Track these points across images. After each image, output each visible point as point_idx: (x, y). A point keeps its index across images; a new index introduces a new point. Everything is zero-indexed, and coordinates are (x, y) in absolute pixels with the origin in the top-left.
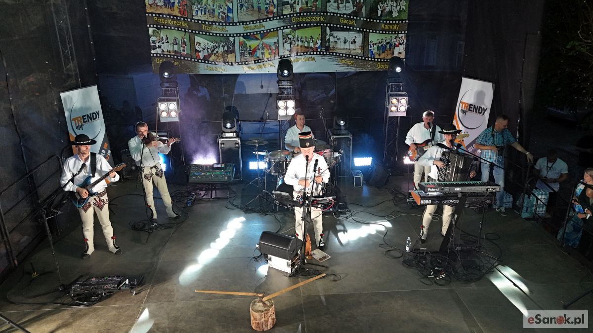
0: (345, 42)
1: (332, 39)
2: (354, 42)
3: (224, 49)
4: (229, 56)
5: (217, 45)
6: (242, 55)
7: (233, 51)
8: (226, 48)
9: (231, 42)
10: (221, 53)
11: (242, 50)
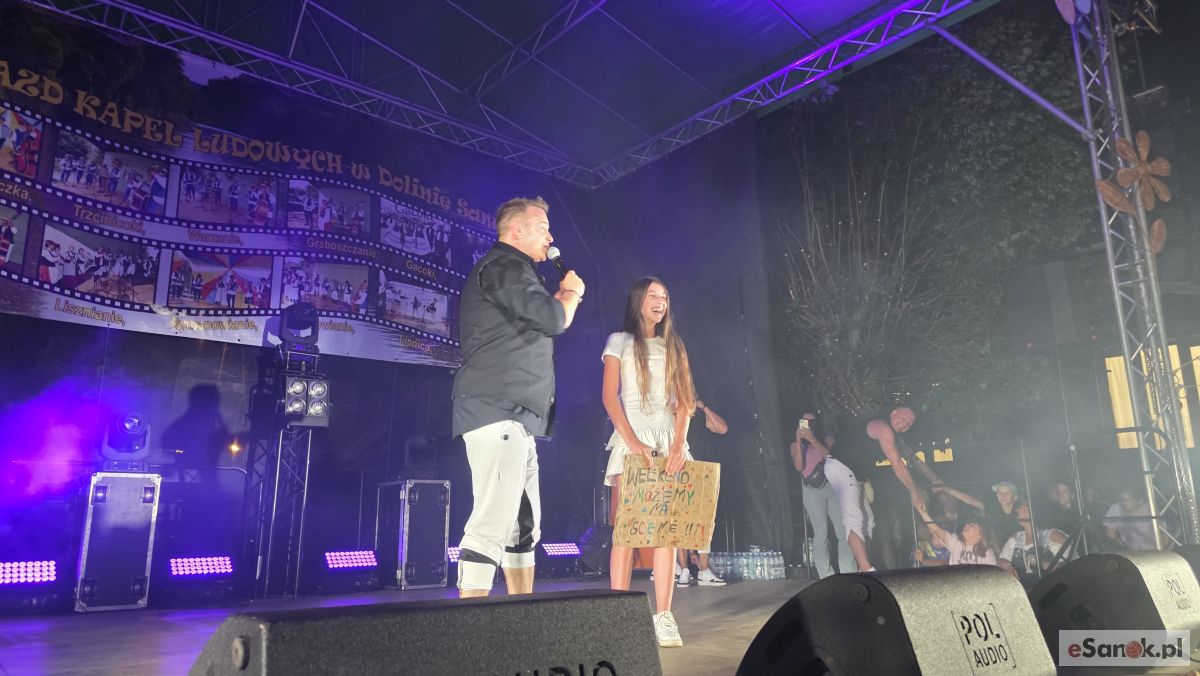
0: (416, 305)
1: (389, 295)
2: (433, 309)
3: (126, 270)
4: (136, 288)
5: (107, 258)
6: (175, 291)
7: (153, 280)
8: (132, 270)
9: (151, 258)
10: (116, 279)
11: (175, 281)
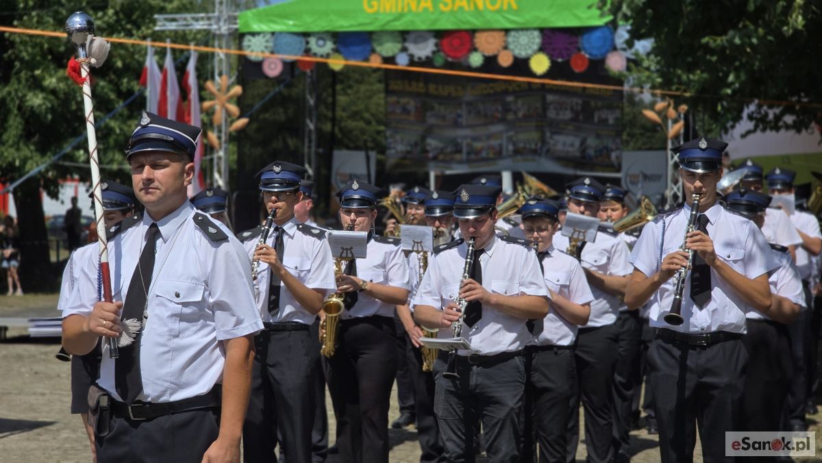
0: (564, 145)
1: (552, 142)
2: (572, 145)
3: (452, 149)
10: (449, 153)
